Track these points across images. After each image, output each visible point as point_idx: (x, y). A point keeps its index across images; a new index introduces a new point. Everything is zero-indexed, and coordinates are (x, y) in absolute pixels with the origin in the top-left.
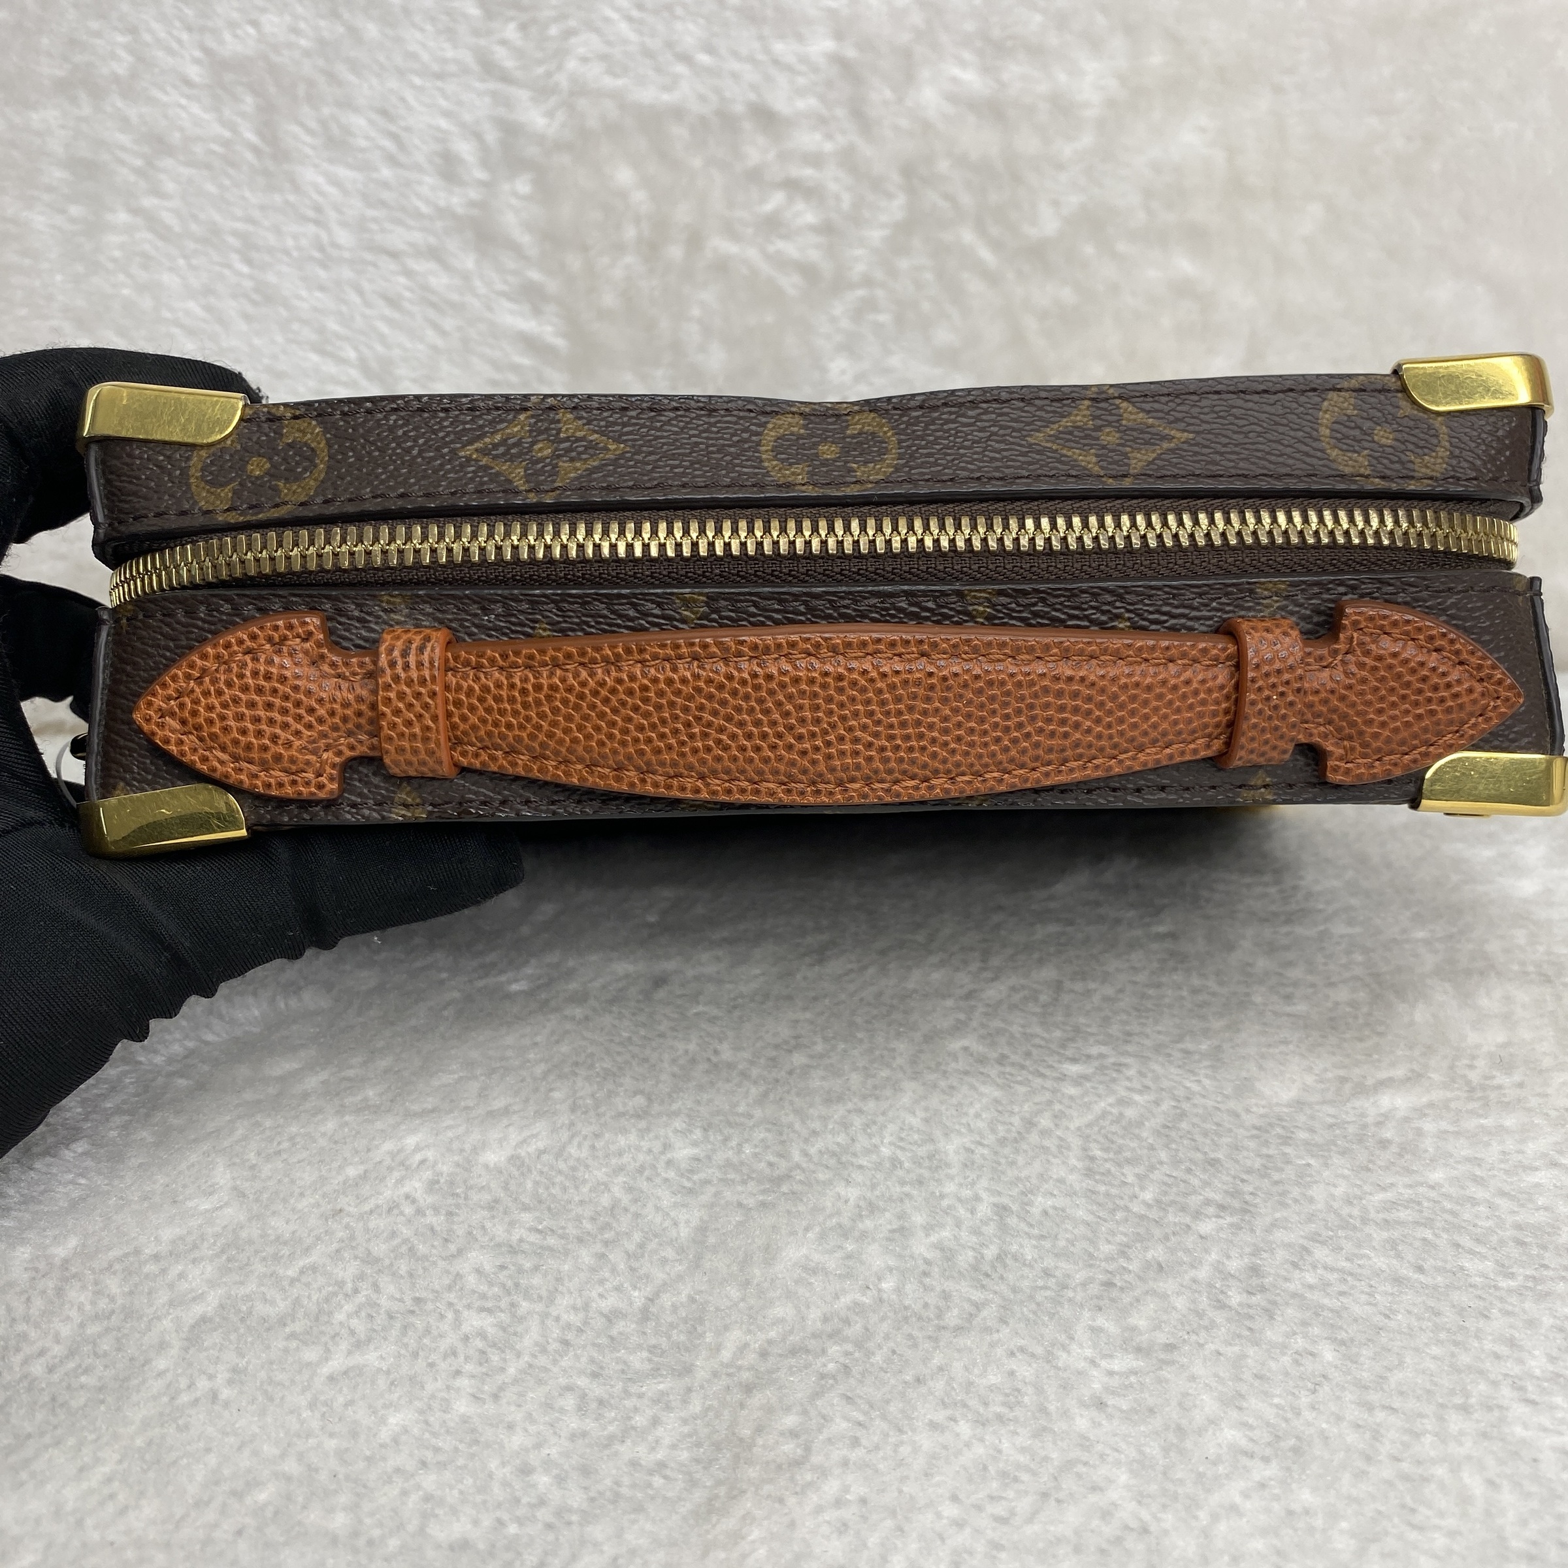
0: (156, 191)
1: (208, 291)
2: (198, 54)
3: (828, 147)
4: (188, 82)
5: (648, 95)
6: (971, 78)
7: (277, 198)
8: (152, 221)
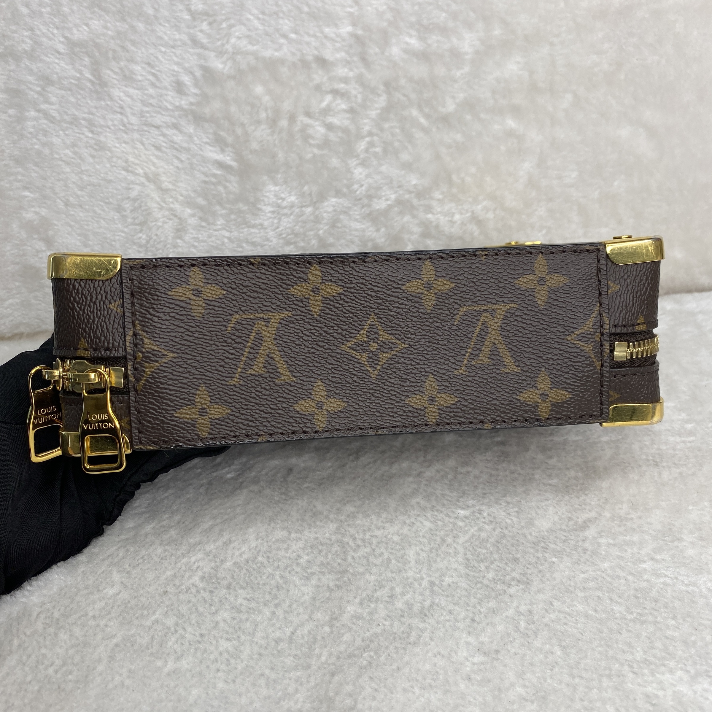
0: (47, 101)
1: (74, 145)
2: (62, 39)
3: (351, 74)
4: (59, 53)
5: (267, 53)
6: (414, 42)
7: (103, 103)
8: (46, 115)
